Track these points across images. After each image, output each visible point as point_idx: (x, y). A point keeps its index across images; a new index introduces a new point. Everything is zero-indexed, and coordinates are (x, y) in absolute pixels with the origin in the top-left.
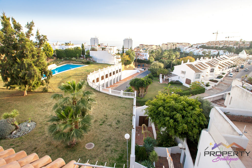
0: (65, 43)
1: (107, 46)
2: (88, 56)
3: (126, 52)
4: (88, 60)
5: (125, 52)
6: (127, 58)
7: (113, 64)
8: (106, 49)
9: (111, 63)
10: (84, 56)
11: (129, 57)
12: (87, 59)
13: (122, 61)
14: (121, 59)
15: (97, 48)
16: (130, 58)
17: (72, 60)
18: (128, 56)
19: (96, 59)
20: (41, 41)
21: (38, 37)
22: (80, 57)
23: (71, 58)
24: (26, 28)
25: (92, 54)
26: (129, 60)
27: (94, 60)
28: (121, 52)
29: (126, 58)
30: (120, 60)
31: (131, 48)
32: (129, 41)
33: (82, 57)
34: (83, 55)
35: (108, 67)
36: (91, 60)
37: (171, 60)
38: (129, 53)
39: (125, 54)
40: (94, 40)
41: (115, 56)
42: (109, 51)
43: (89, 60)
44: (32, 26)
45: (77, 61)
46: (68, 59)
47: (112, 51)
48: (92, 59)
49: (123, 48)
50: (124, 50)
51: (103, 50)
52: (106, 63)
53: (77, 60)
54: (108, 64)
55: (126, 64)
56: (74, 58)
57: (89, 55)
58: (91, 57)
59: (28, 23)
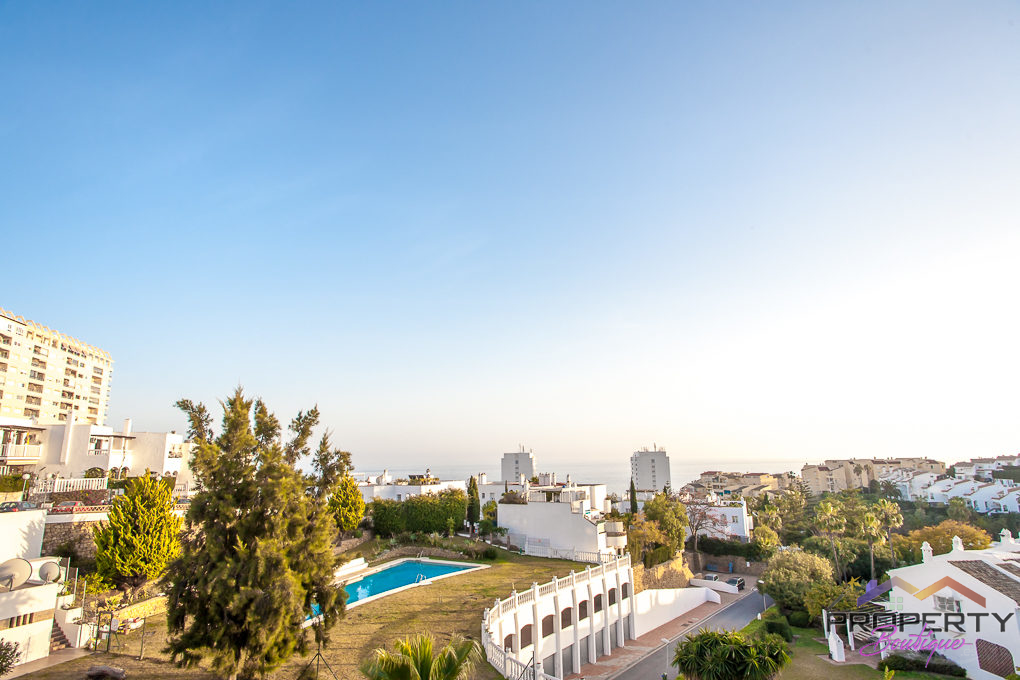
0: (410, 477)
1: (565, 482)
2: (491, 527)
3: (645, 509)
4: (489, 542)
5: (640, 505)
6: (651, 531)
7: (593, 558)
8: (562, 498)
9: (582, 558)
10: (475, 525)
11: (661, 529)
12: (487, 537)
13: (631, 546)
14: (625, 537)
15: (528, 490)
16: (665, 531)
17: (429, 542)
18: (657, 524)
19: (524, 538)
20: (329, 471)
21: (323, 458)
22: (460, 528)
23: (425, 532)
24: (290, 431)
25: (507, 516)
26: (662, 541)
27: (513, 543)
28: (623, 508)
29: (648, 532)
30: (623, 541)
31: (665, 491)
32: (653, 461)
33: (466, 530)
34: (472, 524)
35: (570, 577)
36: (500, 543)
37: (866, 542)
38: (660, 509)
39: (641, 516)
40: (517, 462)
41: (601, 527)
42: (576, 504)
43: (493, 542)
44: (310, 424)
45: (446, 548)
46: (412, 537)
47: (587, 504)
48: (504, 540)
49: (632, 491)
50: (638, 496)
51: (549, 499)
52: (563, 554)
53: (445, 544)
54: (571, 561)
55: (648, 560)
56: (435, 536)
57: (495, 523)
58: (502, 531)
59: (300, 413)
